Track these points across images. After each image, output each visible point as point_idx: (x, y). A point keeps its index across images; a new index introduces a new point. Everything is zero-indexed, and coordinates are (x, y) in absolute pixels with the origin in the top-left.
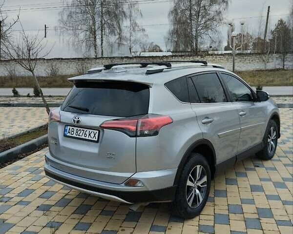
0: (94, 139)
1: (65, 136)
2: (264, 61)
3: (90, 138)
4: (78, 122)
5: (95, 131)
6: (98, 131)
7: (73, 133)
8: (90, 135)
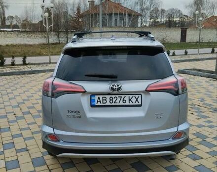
0: (137, 103)
1: (92, 106)
2: (45, 37)
3: (131, 103)
4: (119, 89)
5: (137, 96)
6: (140, 96)
7: (104, 101)
8: (130, 100)
